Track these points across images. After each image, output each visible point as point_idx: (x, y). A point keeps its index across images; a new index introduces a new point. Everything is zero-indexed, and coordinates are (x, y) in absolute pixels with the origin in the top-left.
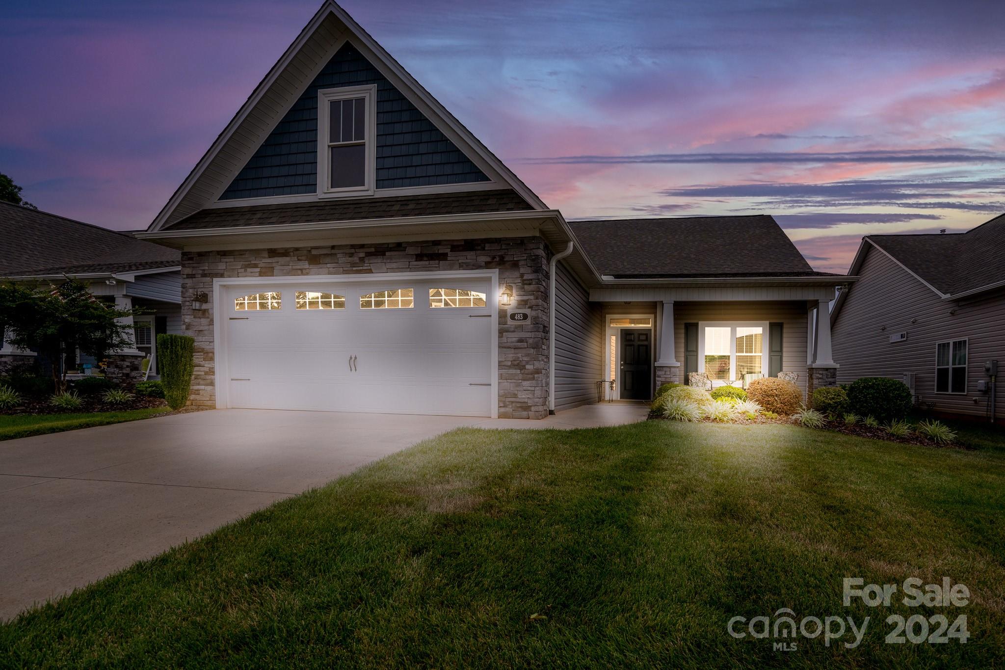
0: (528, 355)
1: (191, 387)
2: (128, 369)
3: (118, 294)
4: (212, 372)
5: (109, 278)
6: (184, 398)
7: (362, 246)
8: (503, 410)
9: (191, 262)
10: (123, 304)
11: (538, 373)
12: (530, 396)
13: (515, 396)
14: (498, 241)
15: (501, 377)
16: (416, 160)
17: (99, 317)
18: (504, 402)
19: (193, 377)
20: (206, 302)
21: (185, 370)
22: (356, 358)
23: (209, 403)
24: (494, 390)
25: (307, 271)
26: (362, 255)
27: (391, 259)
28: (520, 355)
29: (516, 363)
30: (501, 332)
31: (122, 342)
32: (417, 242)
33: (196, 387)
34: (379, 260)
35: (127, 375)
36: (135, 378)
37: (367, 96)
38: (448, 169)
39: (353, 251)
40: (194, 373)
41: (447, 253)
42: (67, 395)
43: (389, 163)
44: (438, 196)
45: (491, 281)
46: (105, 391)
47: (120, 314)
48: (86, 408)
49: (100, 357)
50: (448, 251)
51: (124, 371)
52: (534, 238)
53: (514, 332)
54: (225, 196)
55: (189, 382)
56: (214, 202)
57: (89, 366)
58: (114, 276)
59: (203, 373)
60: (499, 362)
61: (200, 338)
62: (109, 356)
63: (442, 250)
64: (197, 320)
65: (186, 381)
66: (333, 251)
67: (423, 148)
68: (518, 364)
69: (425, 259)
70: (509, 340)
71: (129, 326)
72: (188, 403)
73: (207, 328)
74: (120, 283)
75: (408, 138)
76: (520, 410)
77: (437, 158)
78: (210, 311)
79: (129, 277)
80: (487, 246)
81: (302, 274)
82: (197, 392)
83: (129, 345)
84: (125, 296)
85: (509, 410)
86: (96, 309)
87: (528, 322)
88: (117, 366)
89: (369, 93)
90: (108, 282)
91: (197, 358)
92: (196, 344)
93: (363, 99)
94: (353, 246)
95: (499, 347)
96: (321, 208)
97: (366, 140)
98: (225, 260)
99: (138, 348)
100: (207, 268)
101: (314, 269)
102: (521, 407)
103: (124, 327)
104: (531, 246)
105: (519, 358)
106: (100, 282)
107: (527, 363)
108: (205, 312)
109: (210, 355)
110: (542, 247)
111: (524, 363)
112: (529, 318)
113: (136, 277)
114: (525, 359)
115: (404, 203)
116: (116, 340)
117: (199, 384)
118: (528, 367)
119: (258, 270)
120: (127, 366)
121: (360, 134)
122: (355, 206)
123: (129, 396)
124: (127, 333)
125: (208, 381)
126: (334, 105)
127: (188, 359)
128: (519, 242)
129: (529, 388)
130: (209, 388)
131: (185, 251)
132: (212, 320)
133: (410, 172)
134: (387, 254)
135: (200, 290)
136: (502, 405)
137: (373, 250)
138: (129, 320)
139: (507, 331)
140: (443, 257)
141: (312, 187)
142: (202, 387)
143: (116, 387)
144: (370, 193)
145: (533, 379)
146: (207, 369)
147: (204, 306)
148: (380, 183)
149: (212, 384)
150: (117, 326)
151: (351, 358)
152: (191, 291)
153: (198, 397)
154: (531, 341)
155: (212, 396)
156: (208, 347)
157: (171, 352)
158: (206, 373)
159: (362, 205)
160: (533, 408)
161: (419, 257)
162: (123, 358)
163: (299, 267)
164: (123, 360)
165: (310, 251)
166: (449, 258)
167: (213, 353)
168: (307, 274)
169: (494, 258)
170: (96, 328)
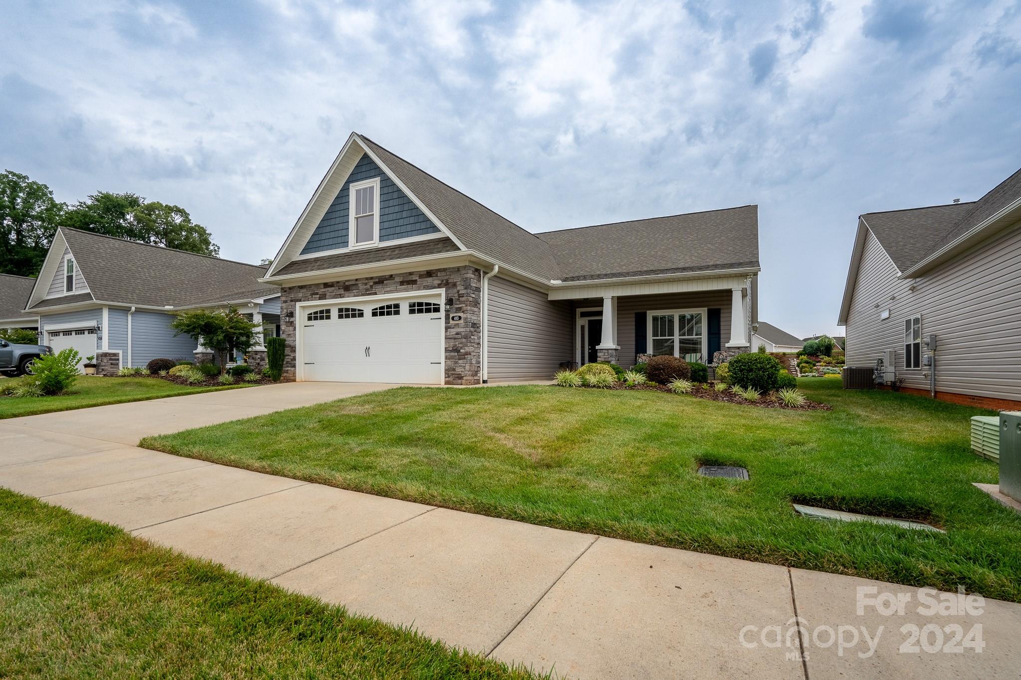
0: (461, 343)
1: (284, 369)
2: (259, 360)
3: (255, 311)
4: (294, 359)
5: (250, 303)
6: (280, 375)
7: (372, 278)
8: (447, 379)
9: (285, 293)
10: (257, 319)
11: (467, 355)
12: (463, 370)
13: (454, 370)
14: (444, 270)
15: (446, 358)
16: (401, 222)
17: (243, 329)
18: (448, 374)
19: (285, 362)
20: (292, 317)
21: (280, 358)
22: (369, 348)
23: (293, 378)
24: (443, 366)
25: (343, 295)
26: (372, 284)
27: (387, 285)
28: (457, 343)
29: (455, 348)
30: (447, 328)
31: (256, 343)
32: (401, 274)
33: (287, 369)
34: (380, 286)
35: (259, 364)
36: (263, 365)
37: (375, 184)
38: (418, 226)
39: (367, 281)
40: (285, 360)
41: (417, 280)
42: (227, 376)
43: (386, 225)
44: (412, 244)
45: (441, 296)
46: (246, 374)
47: (255, 326)
48: (236, 382)
49: (245, 353)
50: (417, 278)
51: (257, 362)
52: (465, 266)
53: (453, 328)
54: (302, 253)
55: (282, 366)
56: (298, 257)
57: (240, 359)
58: (252, 301)
59: (290, 360)
60: (446, 348)
61: (289, 339)
62: (249, 352)
63: (414, 278)
64: (288, 328)
65: (281, 365)
66: (356, 282)
67: (405, 214)
68: (456, 349)
69: (405, 284)
70: (451, 334)
71: (259, 333)
72: (282, 378)
73: (292, 332)
74: (256, 305)
75: (397, 209)
76: (457, 379)
77: (412, 220)
78: (294, 322)
79: (260, 301)
80: (439, 274)
81: (341, 297)
82: (287, 372)
83: (259, 344)
84: (259, 313)
85: (451, 379)
86: (242, 323)
87: (462, 321)
88: (253, 358)
89: (375, 183)
90: (249, 305)
91: (287, 351)
92: (287, 342)
93: (373, 187)
94: (367, 279)
95: (446, 338)
96: (350, 256)
97: (374, 213)
98: (303, 291)
99: (264, 346)
100: (293, 296)
101: (347, 294)
102: (457, 377)
103: (256, 333)
104: (464, 272)
105: (456, 345)
106: (245, 305)
107: (461, 348)
108: (292, 322)
109: (294, 349)
110: (471, 272)
111: (459, 348)
112: (462, 318)
113: (264, 300)
114: (460, 345)
115: (393, 250)
116: (252, 341)
117: (288, 367)
118: (461, 351)
119: (318, 296)
120: (259, 358)
121: (372, 209)
122: (368, 254)
123: (258, 377)
124: (258, 337)
125: (293, 365)
126: (358, 191)
127: (282, 352)
128: (457, 270)
129: (462, 365)
130: (293, 369)
131: (283, 287)
132: (295, 328)
133: (398, 230)
134: (385, 282)
135: (289, 310)
136: (447, 376)
137: (377, 280)
138: (260, 329)
139: (450, 328)
140: (414, 282)
141: (345, 243)
142: (290, 368)
143: (251, 371)
144: (376, 245)
145: (465, 358)
146: (292, 358)
147: (292, 320)
148: (382, 238)
149: (294, 366)
150: (253, 333)
151: (367, 348)
152: (285, 310)
153: (287, 375)
154: (463, 334)
155: (294, 373)
156: (292, 344)
157: (273, 347)
158: (292, 360)
159: (371, 253)
160: (464, 378)
161: (402, 283)
162: (256, 352)
163: (339, 293)
164: (256, 354)
165: (345, 283)
166: (418, 283)
167: (295, 347)
168: (343, 297)
169: (443, 281)
170: (242, 335)
